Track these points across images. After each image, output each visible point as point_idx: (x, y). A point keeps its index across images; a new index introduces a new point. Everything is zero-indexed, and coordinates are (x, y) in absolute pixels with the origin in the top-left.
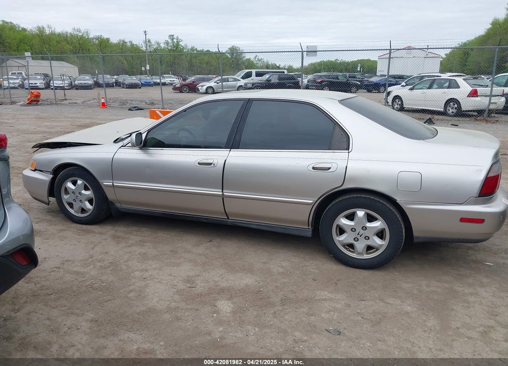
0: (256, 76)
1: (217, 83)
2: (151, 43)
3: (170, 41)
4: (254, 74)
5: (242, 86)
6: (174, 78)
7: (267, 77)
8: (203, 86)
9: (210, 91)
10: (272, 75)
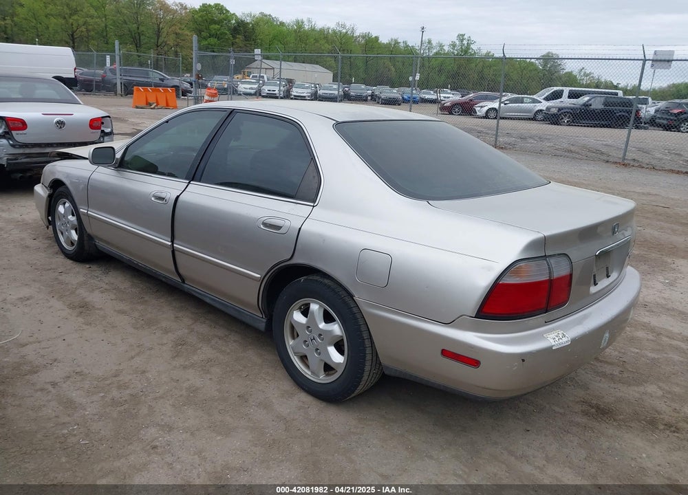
0: (569, 97)
1: (505, 104)
2: (432, 44)
3: (457, 43)
4: (566, 94)
5: (541, 110)
6: (449, 93)
7: (586, 99)
8: (482, 108)
9: (492, 114)
10: (594, 97)
